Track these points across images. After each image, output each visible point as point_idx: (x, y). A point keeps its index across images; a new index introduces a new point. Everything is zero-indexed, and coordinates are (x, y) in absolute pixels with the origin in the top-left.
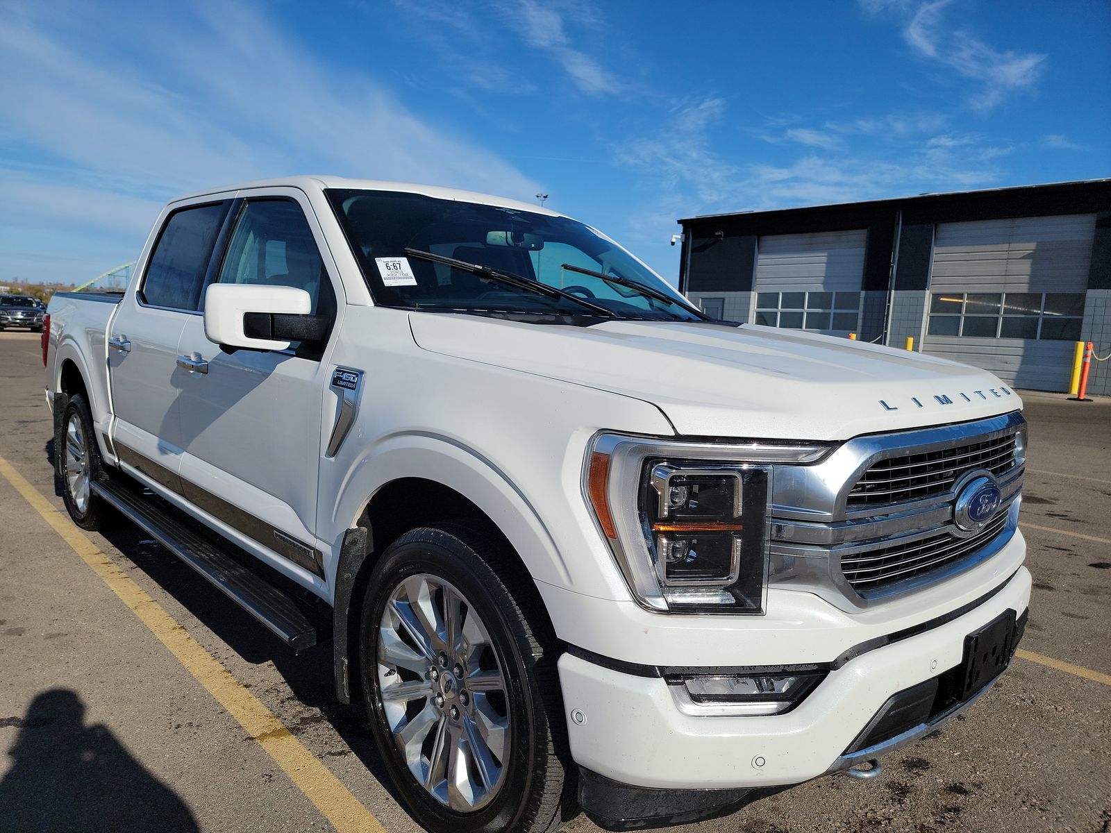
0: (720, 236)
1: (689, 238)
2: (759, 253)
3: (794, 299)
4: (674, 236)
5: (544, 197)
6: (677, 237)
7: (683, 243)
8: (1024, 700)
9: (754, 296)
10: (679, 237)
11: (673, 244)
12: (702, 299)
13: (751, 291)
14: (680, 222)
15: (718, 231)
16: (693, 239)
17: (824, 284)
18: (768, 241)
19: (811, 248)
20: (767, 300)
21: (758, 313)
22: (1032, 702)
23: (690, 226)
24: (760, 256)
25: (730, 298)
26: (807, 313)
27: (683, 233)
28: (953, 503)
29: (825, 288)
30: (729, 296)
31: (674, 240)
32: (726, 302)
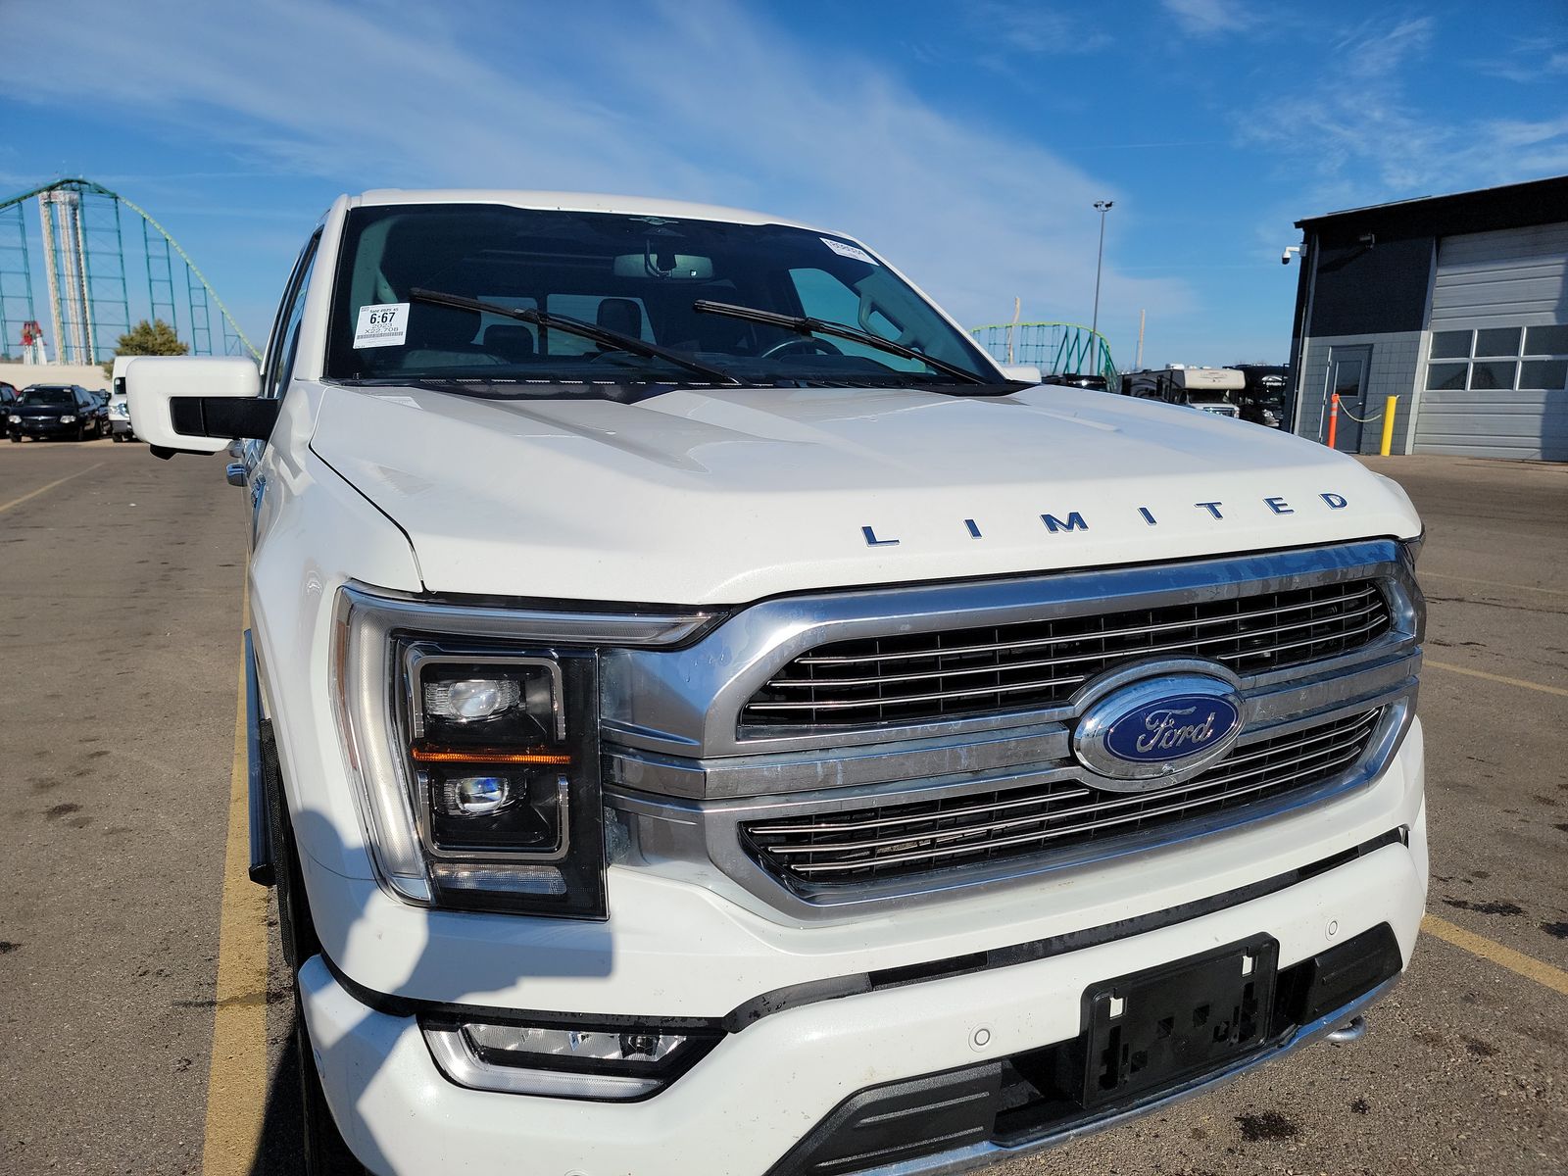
0: (1370, 242)
1: (1314, 249)
2: (1438, 265)
3: (1502, 340)
4: (1288, 248)
5: (1107, 206)
6: (1294, 250)
7: (1303, 258)
8: (1523, 1087)
9: (1426, 338)
10: (1298, 249)
11: (1285, 261)
12: (1332, 347)
13: (1420, 329)
14: (1298, 225)
15: (1366, 234)
16: (1321, 250)
17: (1558, 311)
18: (1455, 244)
19: (1534, 252)
20: (1451, 343)
21: (1432, 366)
22: (1538, 1093)
23: (1314, 229)
24: (1441, 271)
25: (1383, 343)
26: (1523, 362)
27: (1303, 243)
28: (1072, 724)
29: (1557, 318)
30: (1384, 342)
31: (1287, 255)
32: (1374, 350)
